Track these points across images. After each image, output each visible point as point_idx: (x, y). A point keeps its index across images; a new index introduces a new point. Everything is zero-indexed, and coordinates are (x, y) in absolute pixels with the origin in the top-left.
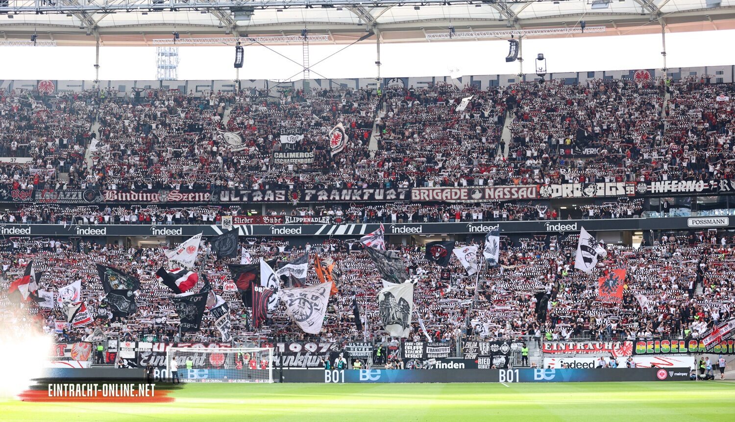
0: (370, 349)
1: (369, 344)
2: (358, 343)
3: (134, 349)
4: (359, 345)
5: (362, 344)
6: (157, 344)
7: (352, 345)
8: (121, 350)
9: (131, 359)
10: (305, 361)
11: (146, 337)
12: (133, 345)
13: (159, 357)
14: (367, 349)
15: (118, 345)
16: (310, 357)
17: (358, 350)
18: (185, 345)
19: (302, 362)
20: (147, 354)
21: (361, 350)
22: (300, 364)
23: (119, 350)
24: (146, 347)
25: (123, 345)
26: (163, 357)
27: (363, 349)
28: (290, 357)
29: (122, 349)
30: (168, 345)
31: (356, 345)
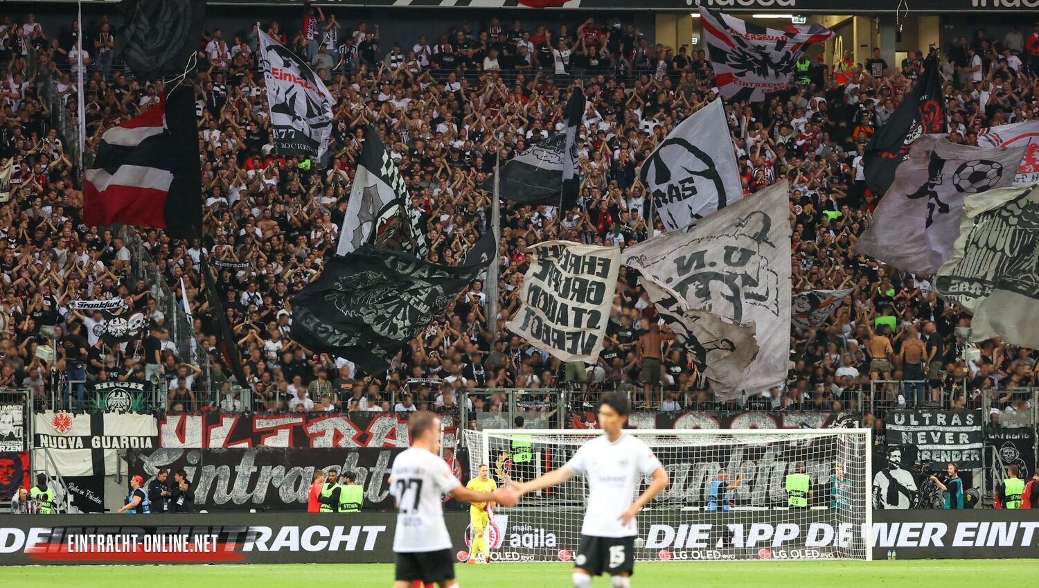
0: (973, 437)
1: (970, 417)
2: (927, 416)
3: (87, 442)
4: (933, 421)
5: (941, 418)
6: (172, 423)
7: (907, 423)
8: (37, 443)
9: (79, 481)
10: (762, 480)
11: (104, 392)
12: (81, 424)
13: (210, 469)
14: (964, 438)
15: (26, 425)
16: (780, 467)
17: (930, 441)
18: (280, 422)
19: (751, 484)
20: (165, 460)
21: (942, 441)
22: (744, 491)
23: (31, 445)
24: (134, 433)
25: (44, 423)
26: (226, 468)
27: (948, 436)
28: (703, 467)
29: (43, 441)
30: (219, 423)
31: (922, 422)
